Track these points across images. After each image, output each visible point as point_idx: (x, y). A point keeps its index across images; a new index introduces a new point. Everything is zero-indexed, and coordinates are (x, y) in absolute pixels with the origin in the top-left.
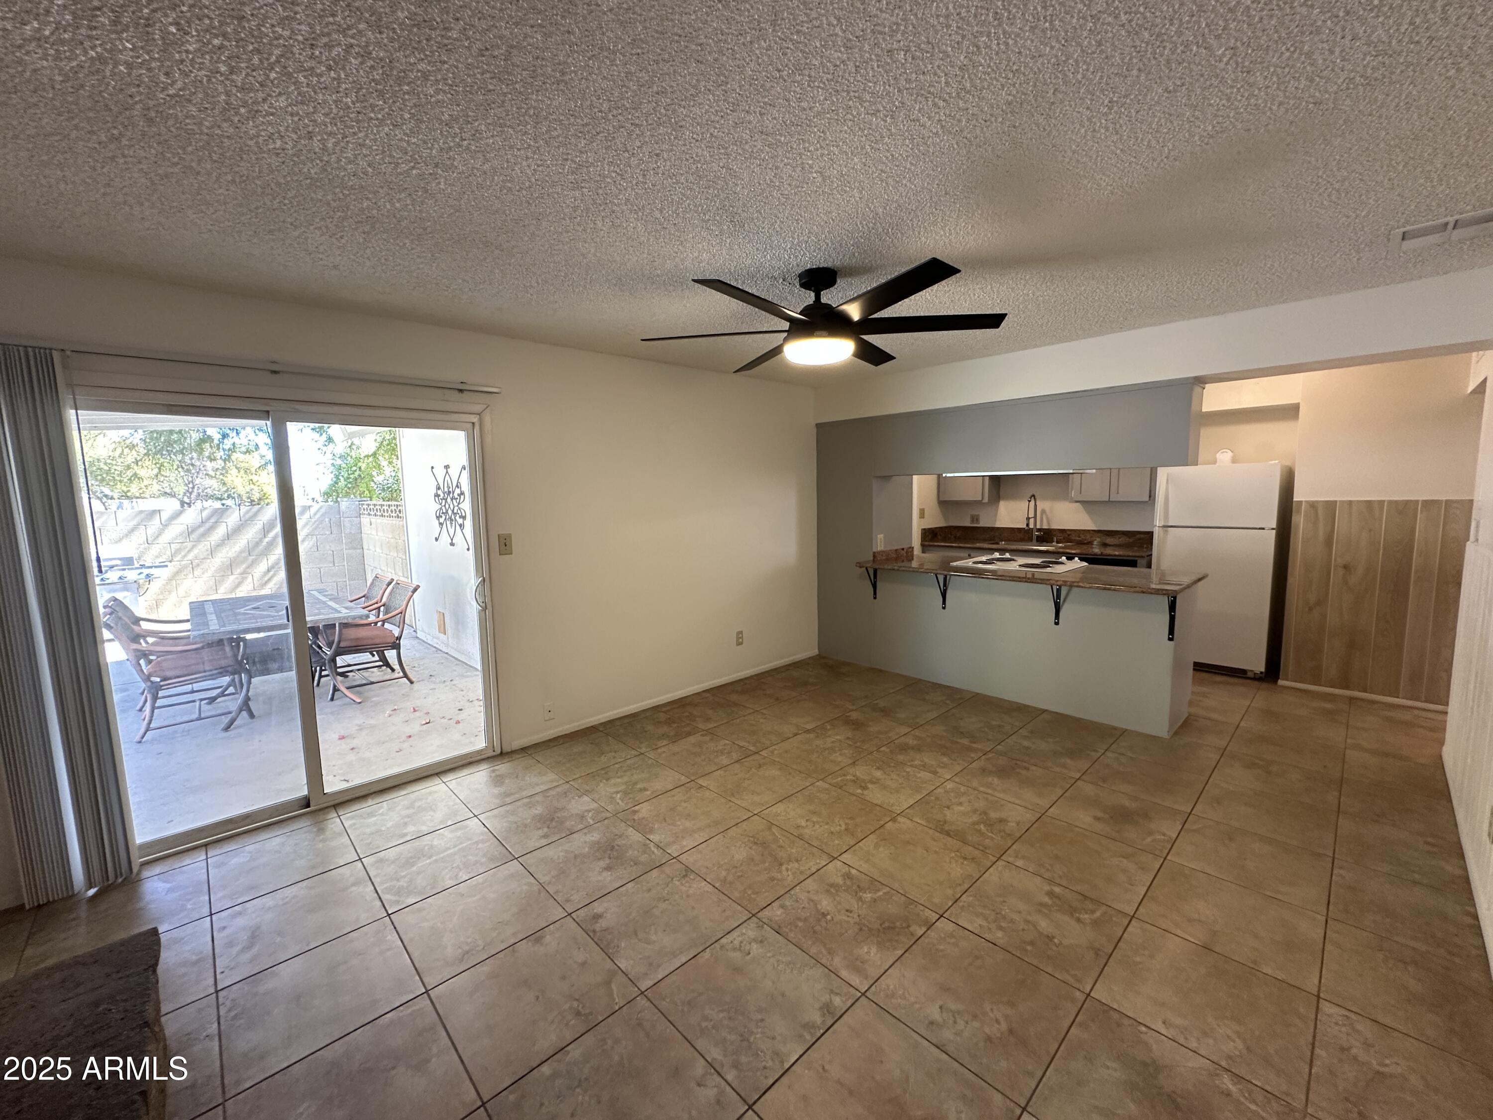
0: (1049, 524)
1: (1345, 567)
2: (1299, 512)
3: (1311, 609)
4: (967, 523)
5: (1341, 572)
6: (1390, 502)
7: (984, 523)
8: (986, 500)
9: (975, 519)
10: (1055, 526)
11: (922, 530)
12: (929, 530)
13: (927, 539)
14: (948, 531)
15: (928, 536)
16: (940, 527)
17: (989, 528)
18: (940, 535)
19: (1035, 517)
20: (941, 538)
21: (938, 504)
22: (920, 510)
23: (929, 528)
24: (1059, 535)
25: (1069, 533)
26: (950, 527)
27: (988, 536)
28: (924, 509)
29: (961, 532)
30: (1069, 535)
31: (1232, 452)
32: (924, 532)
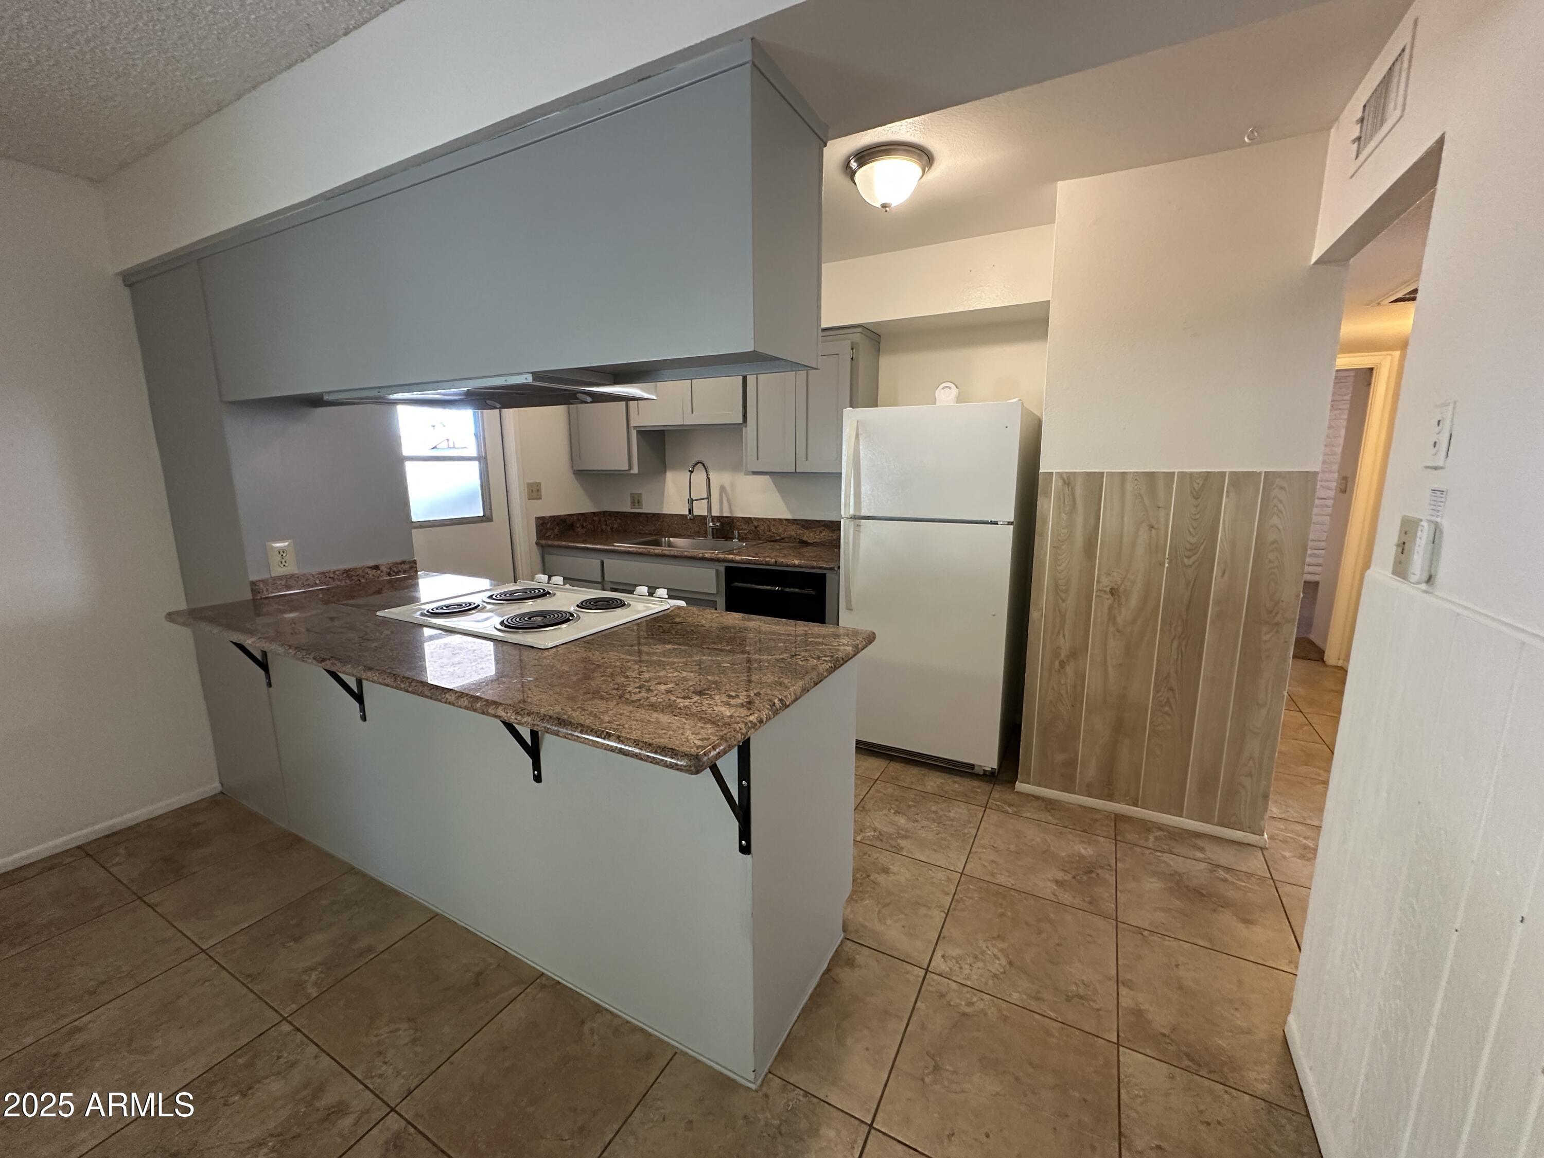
0: (731, 511)
1: (1113, 592)
2: (1047, 495)
3: (1062, 665)
4: (628, 509)
5: (1108, 601)
6: (1182, 475)
7: (648, 507)
8: (635, 470)
9: (636, 500)
10: (739, 514)
11: (538, 519)
12: (554, 518)
13: (549, 534)
14: (600, 520)
15: (553, 529)
16: (582, 514)
17: (654, 515)
18: (583, 527)
19: (709, 498)
20: (583, 531)
21: (573, 476)
22: (530, 485)
23: (554, 516)
24: (744, 527)
25: (755, 523)
26: (604, 513)
27: (654, 528)
28: (540, 484)
29: (619, 521)
30: (756, 528)
31: (957, 387)
32: (541, 522)
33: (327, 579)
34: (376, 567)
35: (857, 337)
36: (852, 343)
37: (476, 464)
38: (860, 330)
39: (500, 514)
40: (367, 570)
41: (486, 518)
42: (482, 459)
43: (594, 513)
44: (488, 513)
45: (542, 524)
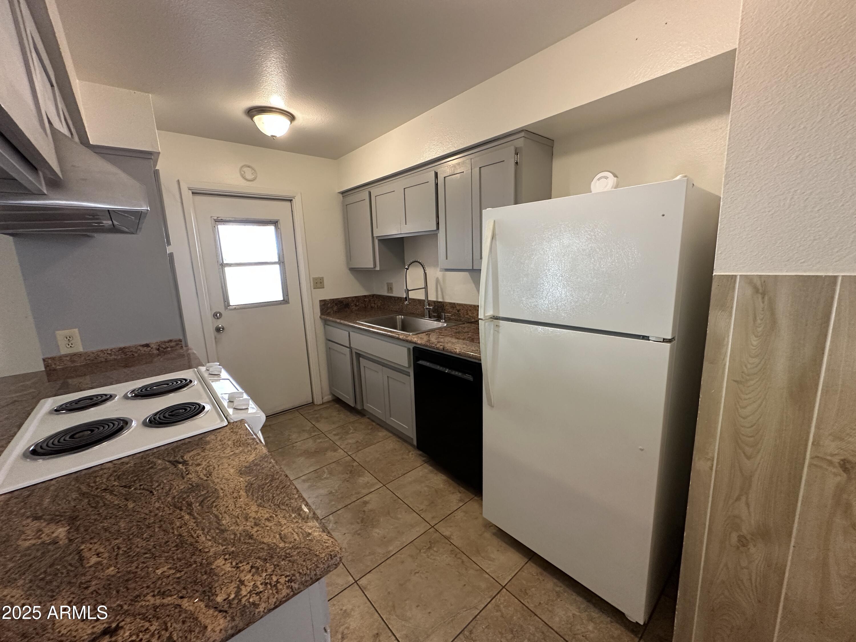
0: (443, 298)
2: (725, 307)
3: (744, 542)
4: (385, 293)
5: (833, 478)
7: (398, 292)
8: (378, 268)
9: (390, 289)
10: (448, 300)
11: (321, 301)
12: (333, 301)
13: (329, 311)
14: (370, 301)
15: (332, 308)
16: (356, 297)
17: (398, 298)
18: (356, 306)
19: (426, 288)
20: (357, 308)
21: (349, 271)
22: (315, 279)
23: (333, 299)
24: (450, 310)
25: (458, 308)
26: (373, 296)
27: (398, 307)
28: (323, 278)
29: (381, 301)
30: (458, 311)
31: (615, 176)
32: (323, 303)
33: (106, 354)
34: (147, 345)
35: (520, 142)
36: (516, 149)
37: (277, 266)
38: (522, 134)
39: (294, 298)
40: (139, 348)
41: (285, 301)
42: (281, 262)
43: (365, 296)
44: (286, 298)
45: (324, 305)
